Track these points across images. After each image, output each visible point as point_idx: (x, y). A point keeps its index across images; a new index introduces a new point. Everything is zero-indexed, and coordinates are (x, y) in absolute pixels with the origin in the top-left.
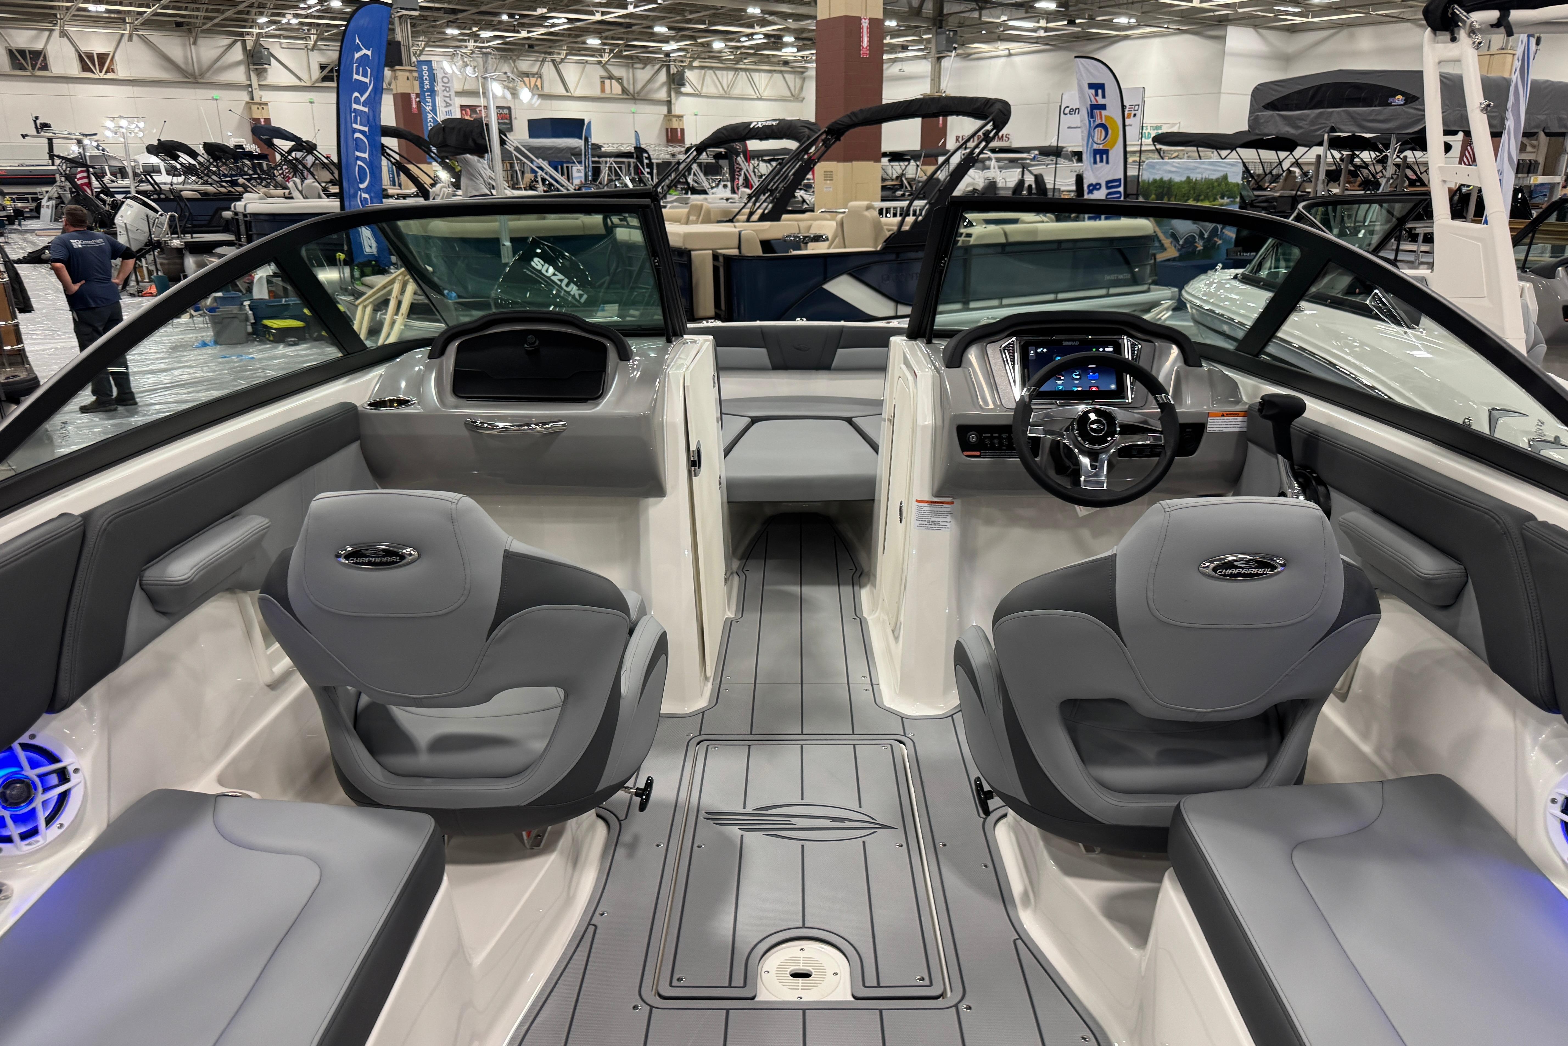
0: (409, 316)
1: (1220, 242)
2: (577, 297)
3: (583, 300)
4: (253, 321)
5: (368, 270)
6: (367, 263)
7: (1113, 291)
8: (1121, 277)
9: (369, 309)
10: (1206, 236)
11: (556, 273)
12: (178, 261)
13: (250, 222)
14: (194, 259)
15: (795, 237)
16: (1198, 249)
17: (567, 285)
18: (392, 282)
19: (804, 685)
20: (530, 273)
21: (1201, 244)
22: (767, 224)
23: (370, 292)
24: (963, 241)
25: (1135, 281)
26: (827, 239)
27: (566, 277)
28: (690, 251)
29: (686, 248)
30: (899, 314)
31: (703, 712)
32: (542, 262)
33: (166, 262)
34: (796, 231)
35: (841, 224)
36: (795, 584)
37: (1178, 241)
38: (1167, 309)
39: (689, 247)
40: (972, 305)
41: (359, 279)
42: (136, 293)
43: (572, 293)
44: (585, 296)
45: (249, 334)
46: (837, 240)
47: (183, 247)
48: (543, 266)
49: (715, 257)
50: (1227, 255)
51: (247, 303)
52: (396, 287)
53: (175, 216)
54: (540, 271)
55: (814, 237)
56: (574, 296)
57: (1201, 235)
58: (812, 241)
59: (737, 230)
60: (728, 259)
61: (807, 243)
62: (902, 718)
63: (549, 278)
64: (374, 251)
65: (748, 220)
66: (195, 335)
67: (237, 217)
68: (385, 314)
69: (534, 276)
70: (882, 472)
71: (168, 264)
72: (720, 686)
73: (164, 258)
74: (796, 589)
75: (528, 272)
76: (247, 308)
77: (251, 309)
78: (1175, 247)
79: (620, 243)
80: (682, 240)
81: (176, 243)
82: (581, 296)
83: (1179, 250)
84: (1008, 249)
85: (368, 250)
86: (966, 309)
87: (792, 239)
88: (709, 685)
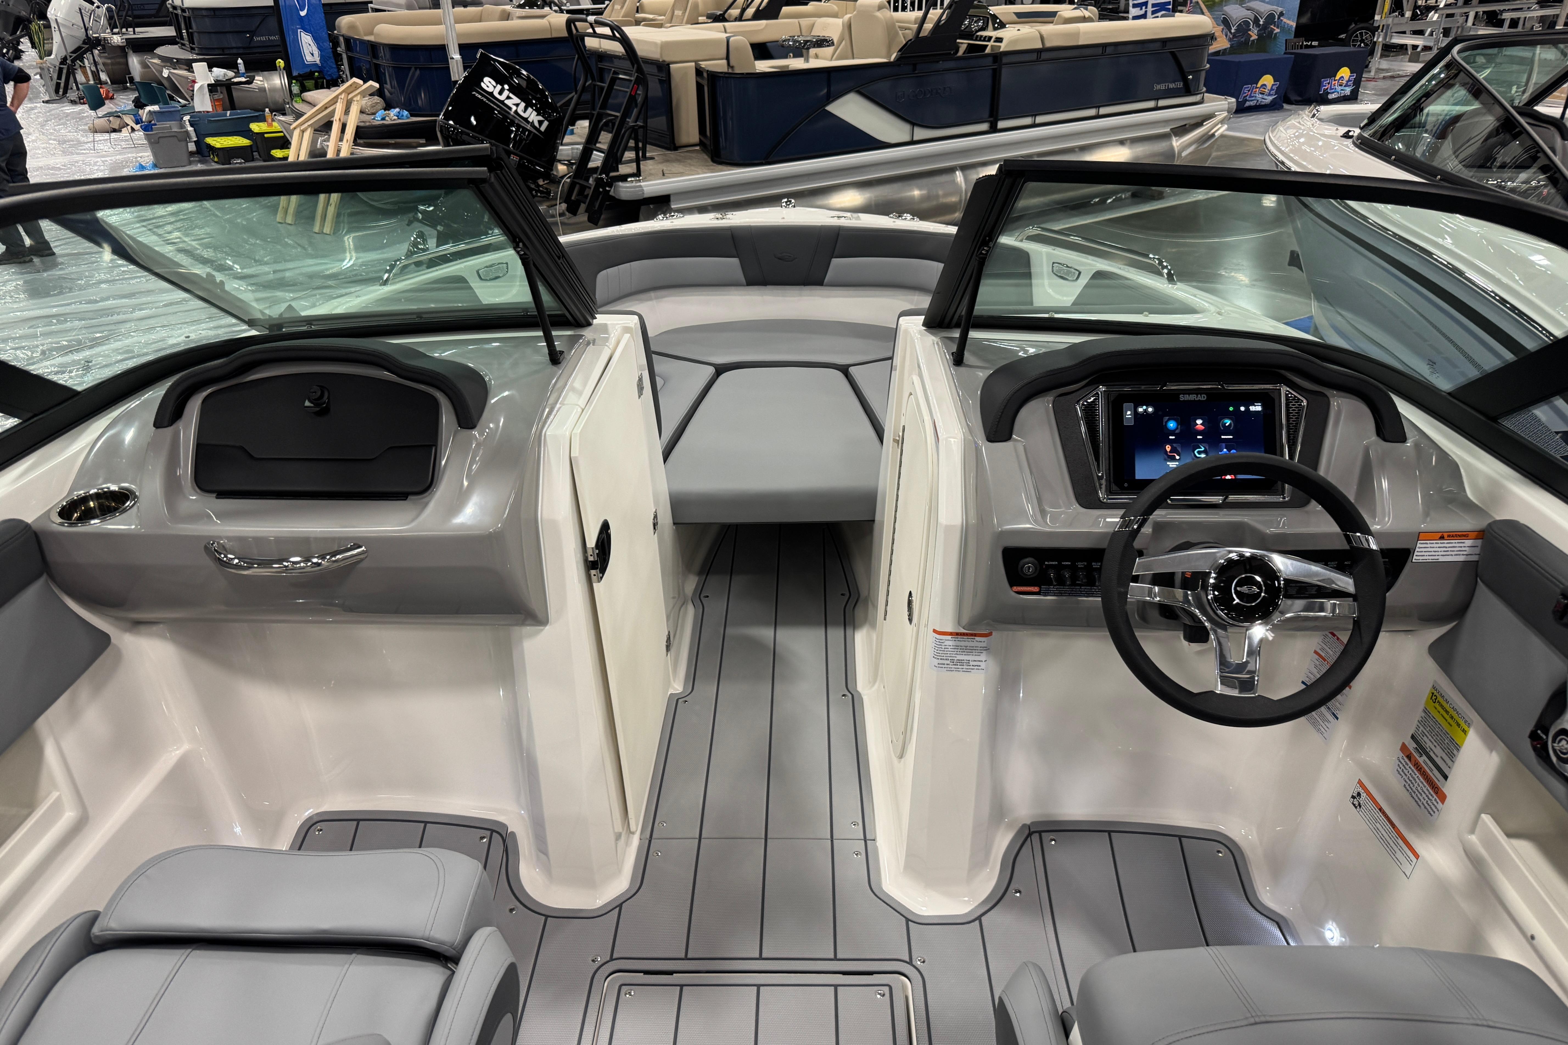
0: (355, 143)
1: (1277, 30)
2: (536, 124)
3: (543, 128)
4: (195, 139)
5: (309, 83)
6: (310, 75)
7: (1162, 103)
8: (1172, 86)
9: (307, 135)
10: (1261, 23)
11: (511, 95)
12: (122, 60)
13: (189, 18)
14: (139, 59)
15: (795, 41)
16: (1251, 39)
17: (525, 111)
18: (334, 101)
19: (769, 841)
20: (480, 96)
21: (1256, 32)
22: (763, 22)
23: (310, 112)
24: (992, 46)
25: (1188, 90)
26: (833, 44)
27: (522, 100)
28: (668, 65)
29: (664, 61)
30: (915, 138)
31: (619, 906)
32: (494, 83)
33: (109, 61)
34: (796, 32)
35: (849, 26)
36: (766, 624)
37: (1230, 29)
38: (1222, 122)
39: (667, 59)
40: (1001, 124)
41: (299, 95)
42: (78, 100)
43: (530, 120)
44: (546, 124)
45: (192, 154)
46: (844, 43)
47: (125, 44)
48: (495, 87)
49: (699, 72)
50: (1286, 49)
51: (187, 118)
52: (339, 107)
53: (112, 8)
54: (491, 94)
55: (817, 41)
56: (532, 124)
57: (1256, 21)
58: (814, 47)
59: (724, 36)
60: (714, 77)
61: (808, 49)
62: (908, 920)
63: (502, 102)
64: (317, 59)
65: (740, 18)
66: (134, 155)
67: (175, 12)
68: (328, 140)
69: (485, 100)
70: (886, 484)
71: (112, 64)
72: (650, 841)
73: (106, 58)
74: (766, 633)
75: (477, 95)
76: (188, 123)
77: (192, 125)
78: (1226, 36)
79: (589, 50)
80: (659, 50)
81: (117, 40)
82: (540, 123)
83: (1230, 40)
84: (1044, 56)
85: (309, 58)
86: (994, 129)
87: (791, 43)
88: (635, 841)
